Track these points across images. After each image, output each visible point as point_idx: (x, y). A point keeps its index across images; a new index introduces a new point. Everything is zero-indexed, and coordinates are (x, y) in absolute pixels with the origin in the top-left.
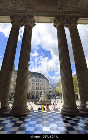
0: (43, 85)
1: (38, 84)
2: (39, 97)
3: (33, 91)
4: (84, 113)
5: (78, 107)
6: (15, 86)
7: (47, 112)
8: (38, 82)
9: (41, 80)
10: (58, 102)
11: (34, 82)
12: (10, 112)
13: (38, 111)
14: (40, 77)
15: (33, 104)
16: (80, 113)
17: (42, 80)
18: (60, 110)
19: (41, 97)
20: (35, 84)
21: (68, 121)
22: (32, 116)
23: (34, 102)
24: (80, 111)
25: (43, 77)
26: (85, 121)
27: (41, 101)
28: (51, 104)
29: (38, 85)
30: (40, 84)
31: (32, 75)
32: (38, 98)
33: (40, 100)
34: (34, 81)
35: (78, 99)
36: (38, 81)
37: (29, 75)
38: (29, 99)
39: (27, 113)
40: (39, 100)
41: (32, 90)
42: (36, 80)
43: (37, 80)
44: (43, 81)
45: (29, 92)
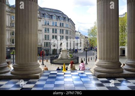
0: (65, 32)
1: (56, 30)
2: (58, 52)
3: (47, 43)
4: (130, 74)
5: (121, 66)
6: (13, 34)
7: (72, 73)
8: (55, 28)
9: (60, 24)
10: (90, 60)
11: (47, 27)
12: (11, 73)
13: (56, 72)
14: (59, 17)
15: (47, 63)
16: (124, 73)
17: (63, 24)
18: (92, 70)
19: (61, 52)
20: (51, 31)
21: (104, 84)
22: (48, 78)
23: (49, 61)
24: (124, 71)
25: (65, 18)
26: (129, 84)
27: (61, 59)
28: (77, 63)
29: (56, 33)
30: (58, 31)
31: (44, 14)
32: (56, 54)
33: (59, 57)
34: (48, 24)
35: (124, 56)
36: (56, 25)
37: (38, 15)
38: (40, 55)
39: (38, 74)
40: (57, 57)
41: (46, 41)
42: (51, 24)
43: (53, 24)
44: (65, 26)
45: (39, 44)
